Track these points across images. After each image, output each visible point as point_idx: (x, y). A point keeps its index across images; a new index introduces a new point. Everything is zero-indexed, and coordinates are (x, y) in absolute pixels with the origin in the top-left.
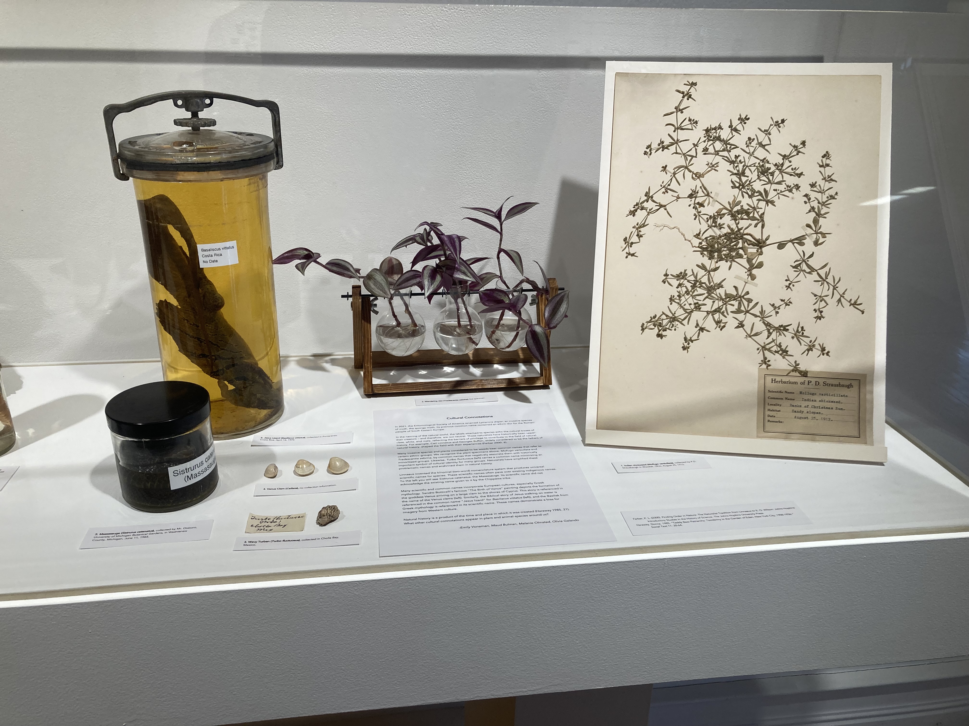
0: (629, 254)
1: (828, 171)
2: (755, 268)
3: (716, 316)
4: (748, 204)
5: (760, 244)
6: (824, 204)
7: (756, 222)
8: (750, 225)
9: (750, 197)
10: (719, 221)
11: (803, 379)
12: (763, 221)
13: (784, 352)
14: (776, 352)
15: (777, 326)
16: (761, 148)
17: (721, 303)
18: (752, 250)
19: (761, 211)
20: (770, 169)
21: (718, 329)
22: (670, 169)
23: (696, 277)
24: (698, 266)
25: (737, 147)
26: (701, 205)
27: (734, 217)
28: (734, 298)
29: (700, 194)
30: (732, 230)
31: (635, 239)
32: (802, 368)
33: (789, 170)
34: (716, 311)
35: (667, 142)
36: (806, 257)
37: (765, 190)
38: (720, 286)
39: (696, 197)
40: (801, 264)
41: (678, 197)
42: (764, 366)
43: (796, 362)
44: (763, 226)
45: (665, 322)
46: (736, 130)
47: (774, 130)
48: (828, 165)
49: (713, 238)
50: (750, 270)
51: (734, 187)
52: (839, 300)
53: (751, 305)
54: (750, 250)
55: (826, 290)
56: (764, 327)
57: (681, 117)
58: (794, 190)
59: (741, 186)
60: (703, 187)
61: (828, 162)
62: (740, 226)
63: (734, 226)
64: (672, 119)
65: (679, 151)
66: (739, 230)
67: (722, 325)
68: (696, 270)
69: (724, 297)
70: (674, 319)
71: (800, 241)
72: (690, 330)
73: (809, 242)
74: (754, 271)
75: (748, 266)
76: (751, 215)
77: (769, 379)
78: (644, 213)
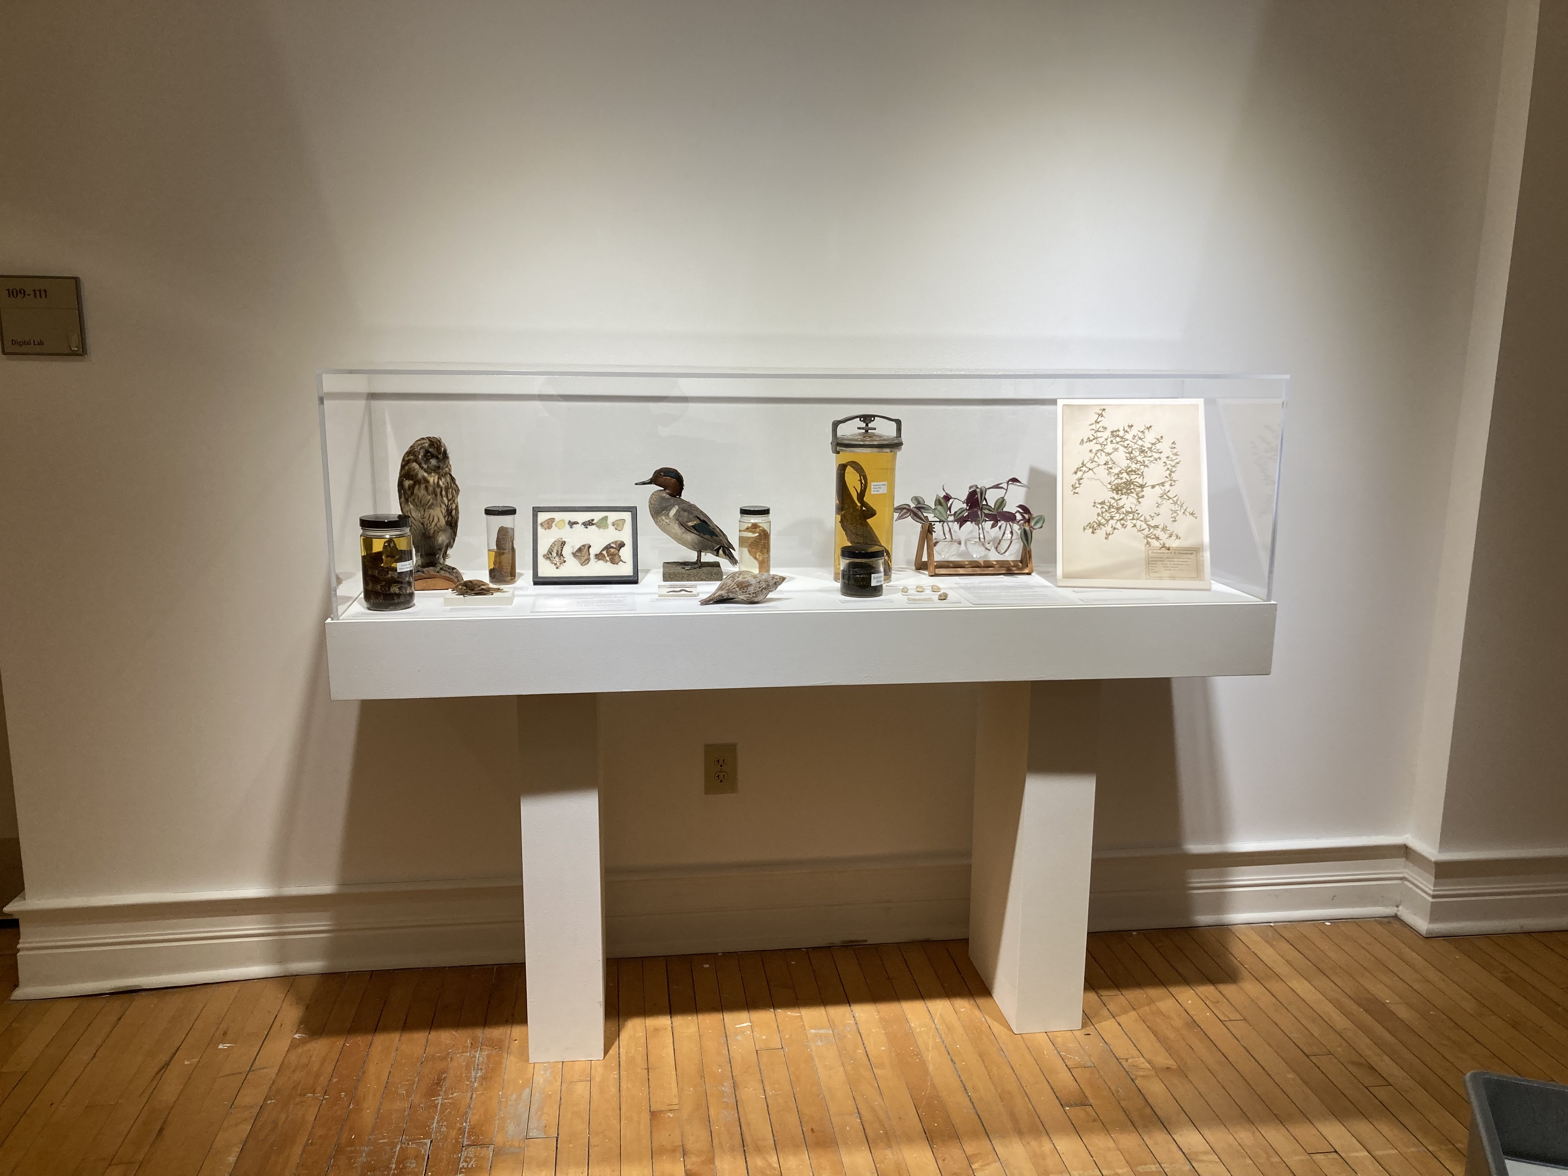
0: (1075, 493)
1: (1175, 451)
2: (1141, 498)
3: (1122, 522)
4: (1135, 468)
5: (1142, 486)
6: (1174, 466)
7: (1139, 476)
8: (1137, 477)
9: (1136, 464)
10: (1120, 476)
11: (1168, 551)
12: (1143, 475)
13: (1158, 538)
14: (1153, 538)
15: (1153, 525)
16: (1140, 440)
17: (1124, 516)
18: (1139, 489)
19: (1142, 471)
20: (1145, 450)
21: (1123, 528)
22: (1094, 451)
23: (1110, 503)
24: (1111, 498)
25: (1128, 440)
26: (1111, 468)
27: (1128, 474)
28: (1131, 513)
29: (1110, 463)
30: (1127, 480)
31: (1077, 485)
32: (1167, 545)
33: (1155, 450)
34: (1121, 520)
35: (1092, 438)
36: (1166, 491)
37: (1144, 461)
38: (1123, 507)
39: (1108, 465)
40: (1163, 496)
41: (1099, 465)
42: (1148, 546)
43: (1163, 543)
44: (1143, 478)
45: (1095, 526)
46: (1126, 431)
47: (1146, 431)
48: (1174, 448)
49: (1118, 484)
50: (1138, 499)
51: (1127, 459)
52: (1184, 513)
53: (1139, 516)
54: (1137, 490)
55: (1177, 508)
56: (1146, 527)
57: (1098, 426)
58: (1158, 460)
59: (1131, 459)
60: (1111, 459)
61: (1174, 446)
62: (1131, 478)
63: (1128, 478)
64: (1093, 427)
65: (1098, 442)
66: (1131, 480)
67: (1125, 526)
68: (1110, 500)
69: (1125, 512)
70: (1100, 524)
71: (1163, 484)
72: (1108, 529)
73: (1167, 485)
74: (1140, 500)
75: (1136, 497)
76: (1137, 473)
77: (1150, 552)
78: (1081, 473)
